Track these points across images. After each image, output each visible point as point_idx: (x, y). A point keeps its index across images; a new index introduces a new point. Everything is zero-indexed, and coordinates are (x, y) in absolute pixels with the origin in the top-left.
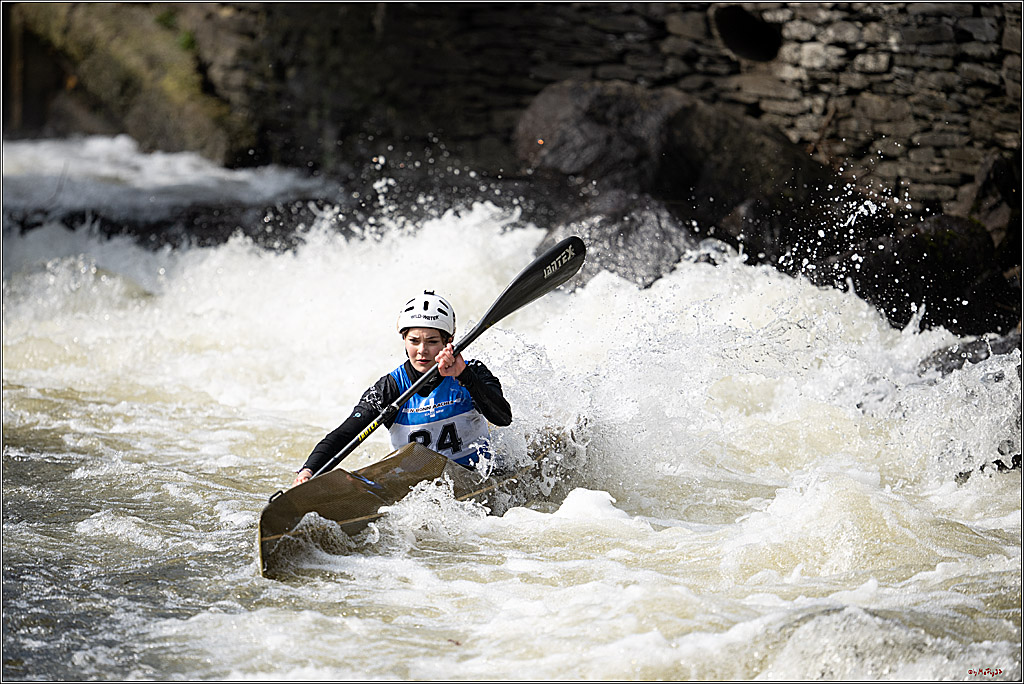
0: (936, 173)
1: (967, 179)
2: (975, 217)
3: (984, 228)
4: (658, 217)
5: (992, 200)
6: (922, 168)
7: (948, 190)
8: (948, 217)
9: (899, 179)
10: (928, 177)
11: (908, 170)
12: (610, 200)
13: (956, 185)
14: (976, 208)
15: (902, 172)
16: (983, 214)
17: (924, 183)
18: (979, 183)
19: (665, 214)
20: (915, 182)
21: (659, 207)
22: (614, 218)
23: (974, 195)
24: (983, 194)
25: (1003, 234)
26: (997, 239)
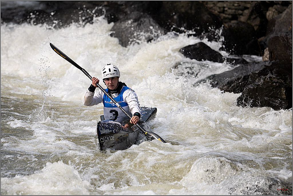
0: (236, 6)
1: (246, 8)
2: (249, 22)
3: (252, 26)
4: (149, 20)
5: (254, 16)
6: (231, 4)
7: (240, 12)
8: (241, 22)
9: (224, 7)
10: (233, 7)
11: (227, 5)
12: (134, 15)
13: (243, 10)
14: (249, 18)
15: (225, 5)
16: (251, 20)
17: (232, 9)
18: (250, 11)
19: (151, 20)
20: (229, 9)
21: (150, 17)
22: (135, 21)
23: (249, 14)
24: (251, 14)
25: (257, 27)
26: (256, 28)
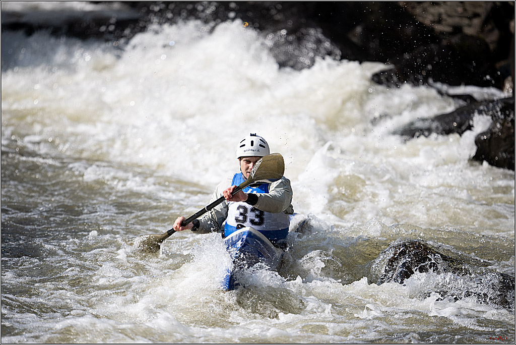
1: (476, 15)
3: (485, 41)
5: (489, 27)
7: (466, 21)
8: (466, 35)
9: (440, 14)
10: (456, 14)
11: (446, 10)
13: (470, 18)
14: (482, 30)
15: (442, 11)
16: (485, 33)
17: (453, 17)
18: (483, 17)
20: (449, 16)
24: (485, 23)
25: (495, 45)
26: (492, 47)
